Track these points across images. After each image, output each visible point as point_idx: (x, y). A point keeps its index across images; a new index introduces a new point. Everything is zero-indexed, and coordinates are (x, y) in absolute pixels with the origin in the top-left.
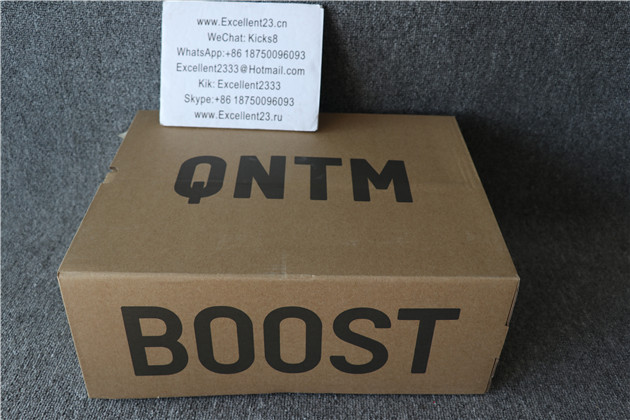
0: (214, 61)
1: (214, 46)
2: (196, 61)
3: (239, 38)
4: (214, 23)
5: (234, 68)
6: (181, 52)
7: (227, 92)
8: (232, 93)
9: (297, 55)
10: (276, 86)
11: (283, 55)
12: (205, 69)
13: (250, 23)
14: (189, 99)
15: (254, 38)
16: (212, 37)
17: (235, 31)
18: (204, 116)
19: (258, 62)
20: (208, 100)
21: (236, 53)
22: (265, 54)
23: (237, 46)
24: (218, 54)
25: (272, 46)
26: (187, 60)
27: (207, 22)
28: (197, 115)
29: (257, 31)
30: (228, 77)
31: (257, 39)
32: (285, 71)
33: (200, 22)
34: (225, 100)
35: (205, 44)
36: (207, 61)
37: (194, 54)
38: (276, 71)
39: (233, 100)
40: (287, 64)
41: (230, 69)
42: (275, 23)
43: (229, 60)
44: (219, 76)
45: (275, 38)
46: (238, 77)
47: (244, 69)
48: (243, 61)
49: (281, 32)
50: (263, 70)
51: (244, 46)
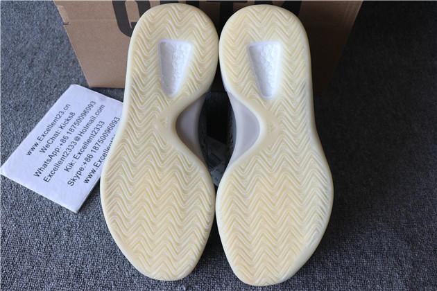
0: (60, 155)
1: (50, 151)
2: (51, 166)
3: (57, 134)
4: (36, 144)
5: (73, 144)
6: (37, 174)
7: (84, 155)
8: (87, 151)
9: (90, 106)
10: (101, 124)
11: (85, 113)
12: (60, 163)
13: (53, 124)
14: (72, 182)
15: (62, 125)
16: (43, 150)
17: (51, 134)
18: (90, 176)
19: (79, 128)
20: (81, 169)
21: (64, 139)
22: (77, 123)
23: (60, 137)
24: (57, 150)
25: (75, 118)
26: (45, 173)
27: (33, 149)
28: (87, 181)
29: (59, 123)
30: (76, 151)
31: (65, 124)
32: (95, 116)
33: (29, 153)
34: (89, 158)
35: (45, 156)
36: (56, 160)
37: (45, 165)
38: (92, 121)
39: (93, 153)
40: (92, 113)
41: (72, 146)
42: (63, 110)
43: (66, 145)
44: (71, 156)
45: (72, 114)
46: (80, 144)
47: (77, 139)
48: (72, 137)
49: (71, 110)
50: (86, 128)
51: (64, 133)
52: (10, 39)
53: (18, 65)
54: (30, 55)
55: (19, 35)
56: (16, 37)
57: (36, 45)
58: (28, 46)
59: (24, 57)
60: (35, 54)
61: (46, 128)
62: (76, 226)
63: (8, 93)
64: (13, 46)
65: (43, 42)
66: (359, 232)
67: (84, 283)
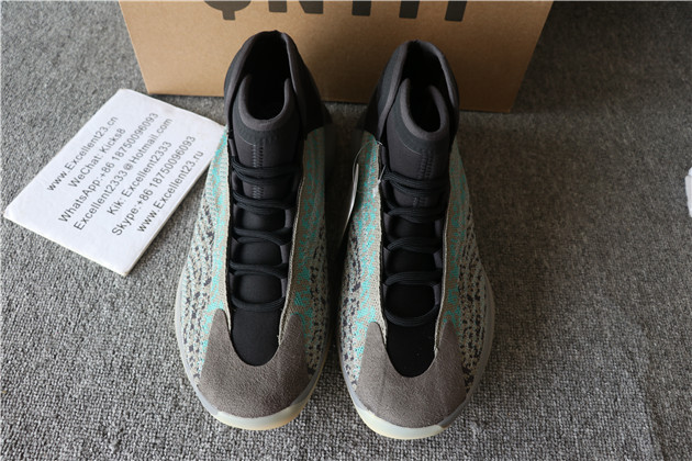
0: (100, 191)
1: (85, 184)
2: (86, 207)
3: (96, 161)
4: (63, 175)
5: (121, 175)
6: (64, 218)
7: (139, 190)
8: (144, 185)
9: (150, 120)
10: (166, 146)
11: (141, 130)
12: (100, 202)
13: (90, 145)
14: (119, 230)
15: (105, 147)
16: (74, 183)
17: (87, 159)
18: (148, 221)
19: (131, 152)
20: (134, 211)
21: (107, 169)
22: (129, 144)
23: (102, 164)
24: (96, 183)
25: (125, 136)
26: (77, 216)
27: (58, 181)
28: (142, 229)
29: (99, 144)
30: (125, 185)
31: (109, 145)
32: (157, 134)
33: (52, 188)
34: (146, 195)
35: (77, 192)
36: (94, 197)
37: (77, 205)
38: (152, 141)
39: (152, 188)
40: (151, 130)
41: (119, 177)
42: (106, 126)
43: (110, 176)
44: (118, 191)
45: (120, 131)
46: (132, 175)
47: (128, 167)
48: (119, 165)
49: (119, 125)
50: (142, 152)
51: (107, 158)
52: (22, 23)
53: (36, 61)
54: (54, 48)
55: (37, 17)
56: (33, 20)
57: (64, 33)
58: (50, 34)
59: (44, 50)
60: (63, 45)
61: (79, 150)
62: (124, 295)
63: (20, 101)
64: (28, 32)
65: (75, 28)
66: (567, 310)
67: (135, 381)
